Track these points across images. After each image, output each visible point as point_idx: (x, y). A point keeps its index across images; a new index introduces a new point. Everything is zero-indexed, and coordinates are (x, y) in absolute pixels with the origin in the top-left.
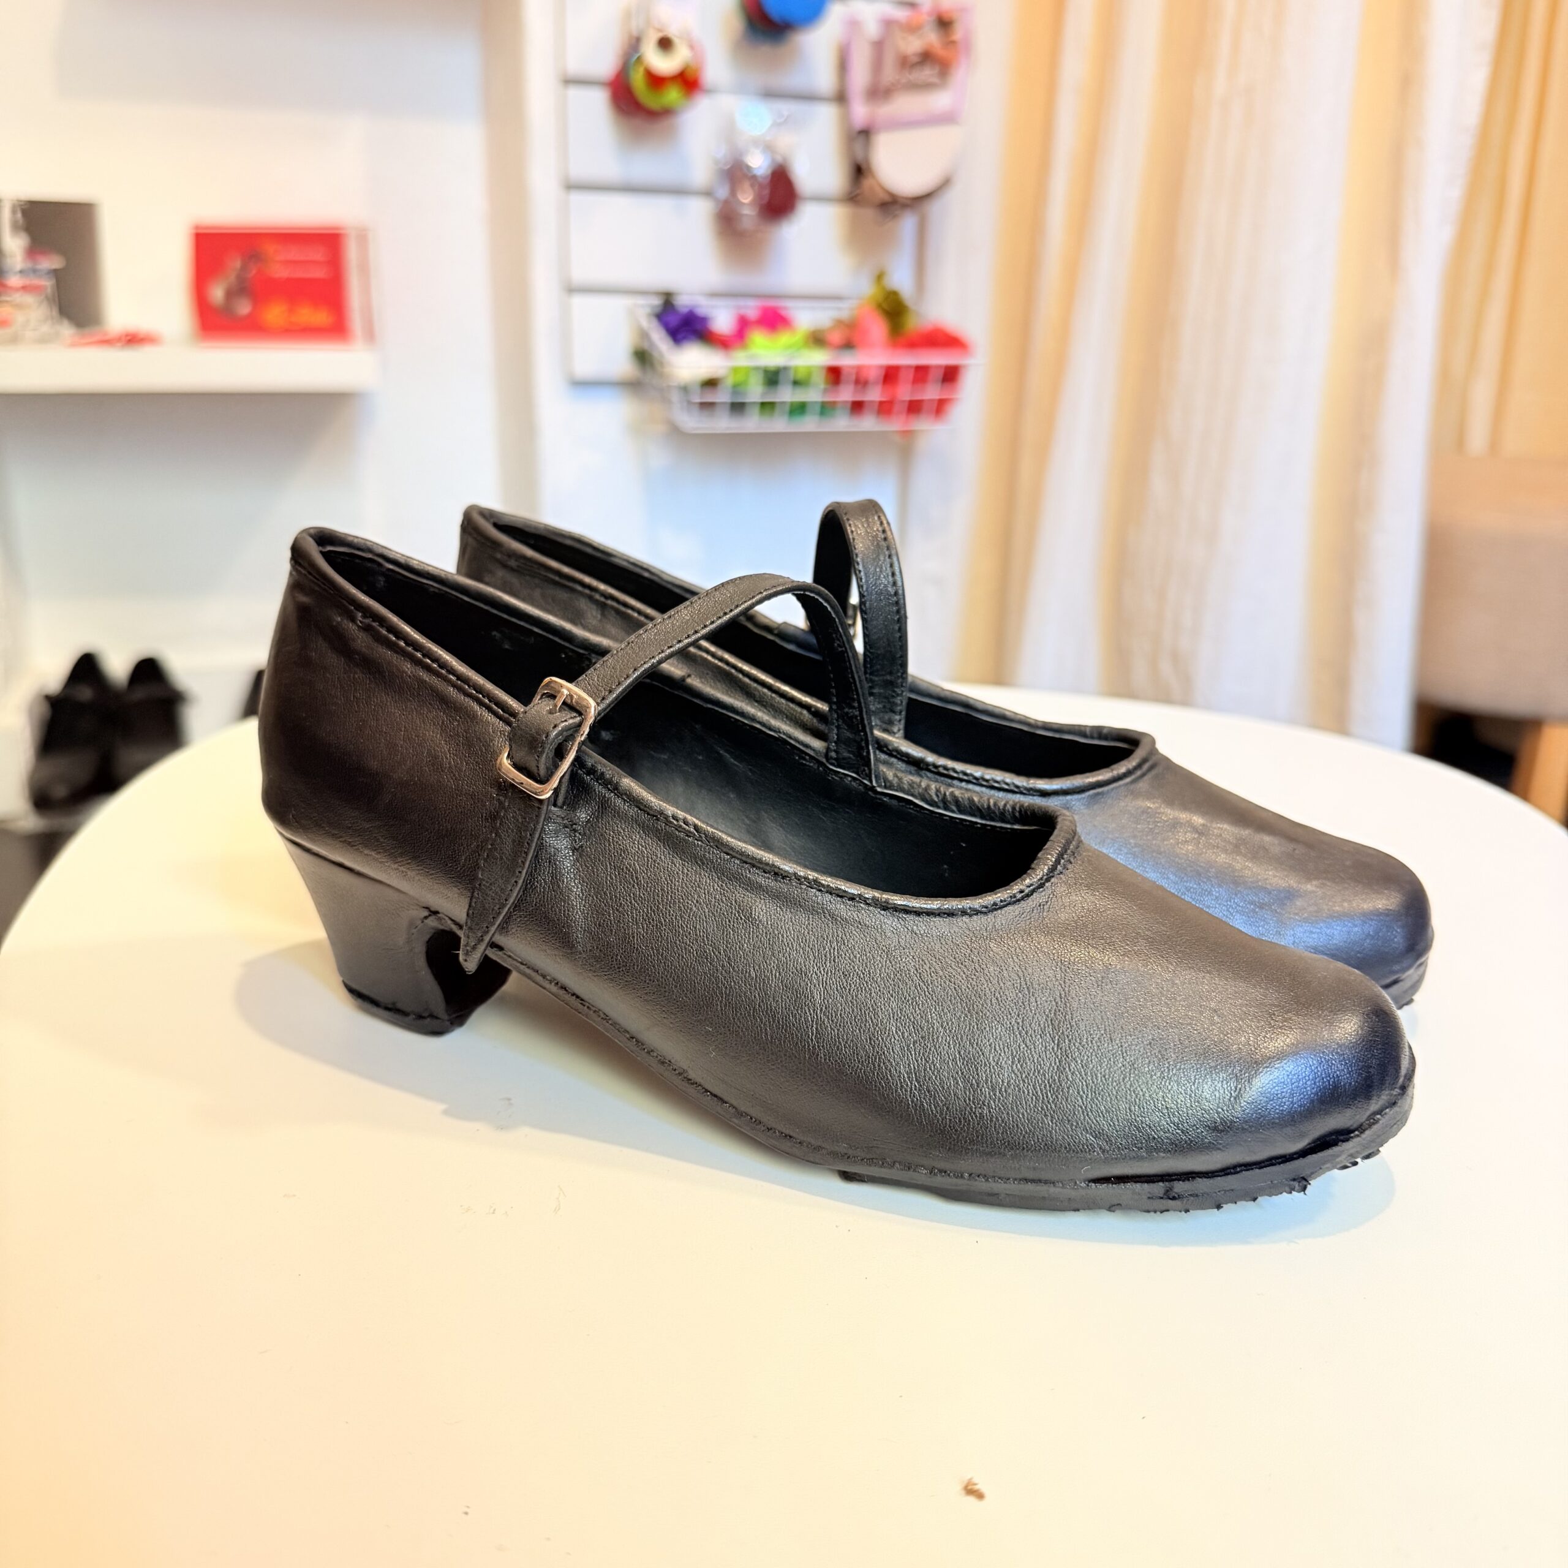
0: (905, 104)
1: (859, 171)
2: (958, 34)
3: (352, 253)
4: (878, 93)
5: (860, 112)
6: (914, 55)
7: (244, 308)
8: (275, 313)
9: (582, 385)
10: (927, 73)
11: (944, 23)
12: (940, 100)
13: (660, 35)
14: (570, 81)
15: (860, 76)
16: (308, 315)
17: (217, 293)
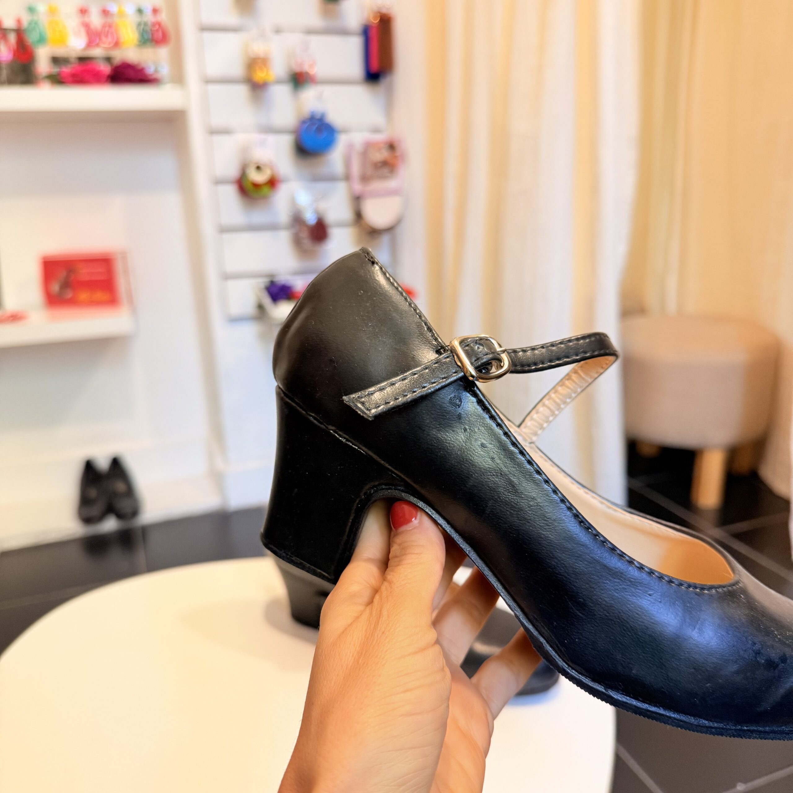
0: (377, 185)
1: (359, 216)
2: (398, 153)
3: (119, 267)
4: (365, 179)
5: (358, 187)
6: (380, 162)
7: (69, 294)
8: (83, 296)
9: (235, 320)
10: (385, 171)
11: (392, 147)
12: (392, 184)
13: (256, 165)
14: (218, 182)
15: (356, 170)
16: (99, 295)
17: (55, 288)
